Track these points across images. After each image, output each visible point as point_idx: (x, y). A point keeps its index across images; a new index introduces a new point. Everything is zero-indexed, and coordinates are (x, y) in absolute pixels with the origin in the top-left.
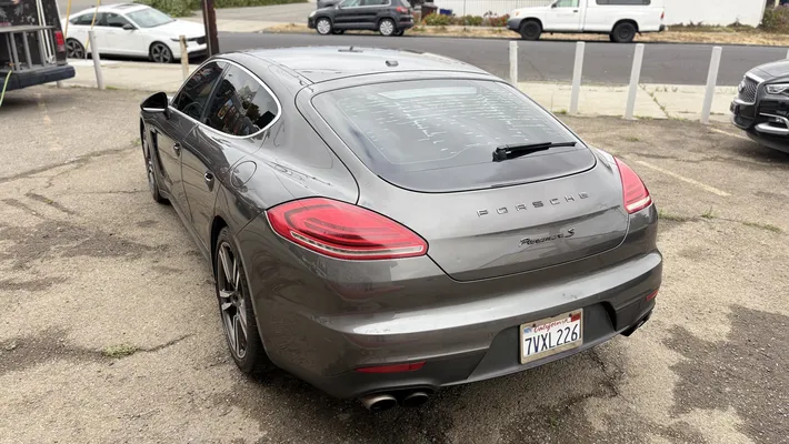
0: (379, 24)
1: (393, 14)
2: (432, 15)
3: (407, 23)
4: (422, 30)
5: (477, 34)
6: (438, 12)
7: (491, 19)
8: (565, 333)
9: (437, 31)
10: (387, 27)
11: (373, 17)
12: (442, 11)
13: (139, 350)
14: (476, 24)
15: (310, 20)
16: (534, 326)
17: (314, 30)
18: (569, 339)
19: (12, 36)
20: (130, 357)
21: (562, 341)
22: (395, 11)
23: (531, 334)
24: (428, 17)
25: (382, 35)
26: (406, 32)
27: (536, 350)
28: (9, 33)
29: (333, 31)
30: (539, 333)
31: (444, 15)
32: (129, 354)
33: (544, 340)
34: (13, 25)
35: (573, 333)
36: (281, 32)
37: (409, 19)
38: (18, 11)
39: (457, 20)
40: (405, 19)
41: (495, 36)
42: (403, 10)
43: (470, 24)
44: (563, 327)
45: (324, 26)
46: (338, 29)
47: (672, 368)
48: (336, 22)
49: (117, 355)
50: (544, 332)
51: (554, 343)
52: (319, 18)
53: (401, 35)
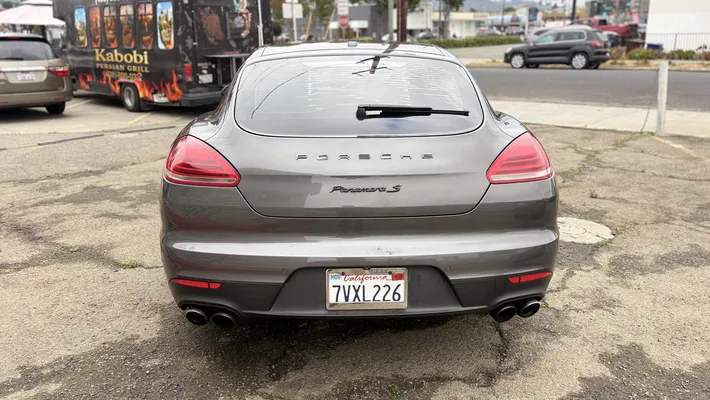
0: (571, 60)
1: (588, 48)
2: (637, 50)
3: (602, 56)
4: (622, 64)
5: (683, 67)
6: (646, 46)
7: (705, 53)
8: (384, 291)
9: (638, 65)
10: (579, 61)
11: (567, 51)
12: (650, 46)
13: (140, 266)
14: (687, 58)
15: (506, 55)
16: (343, 274)
17: (508, 65)
18: (389, 297)
19: (234, 61)
20: (132, 270)
21: (379, 297)
22: (591, 45)
23: (341, 281)
24: (632, 52)
25: (574, 68)
26: (601, 66)
27: (347, 299)
28: (232, 58)
29: (527, 65)
30: (352, 283)
31: (651, 50)
32: (133, 267)
33: (357, 291)
34: (241, 53)
35: (395, 293)
36: (481, 67)
37: (605, 53)
38: (245, 43)
39: (664, 54)
40: (599, 53)
41: (704, 69)
42: (599, 44)
43: (680, 58)
44: (381, 283)
45: (518, 61)
46: (532, 63)
47: (582, 379)
48: (529, 57)
49: (125, 267)
50: (357, 283)
51: (369, 297)
52: (514, 53)
53: (596, 68)
